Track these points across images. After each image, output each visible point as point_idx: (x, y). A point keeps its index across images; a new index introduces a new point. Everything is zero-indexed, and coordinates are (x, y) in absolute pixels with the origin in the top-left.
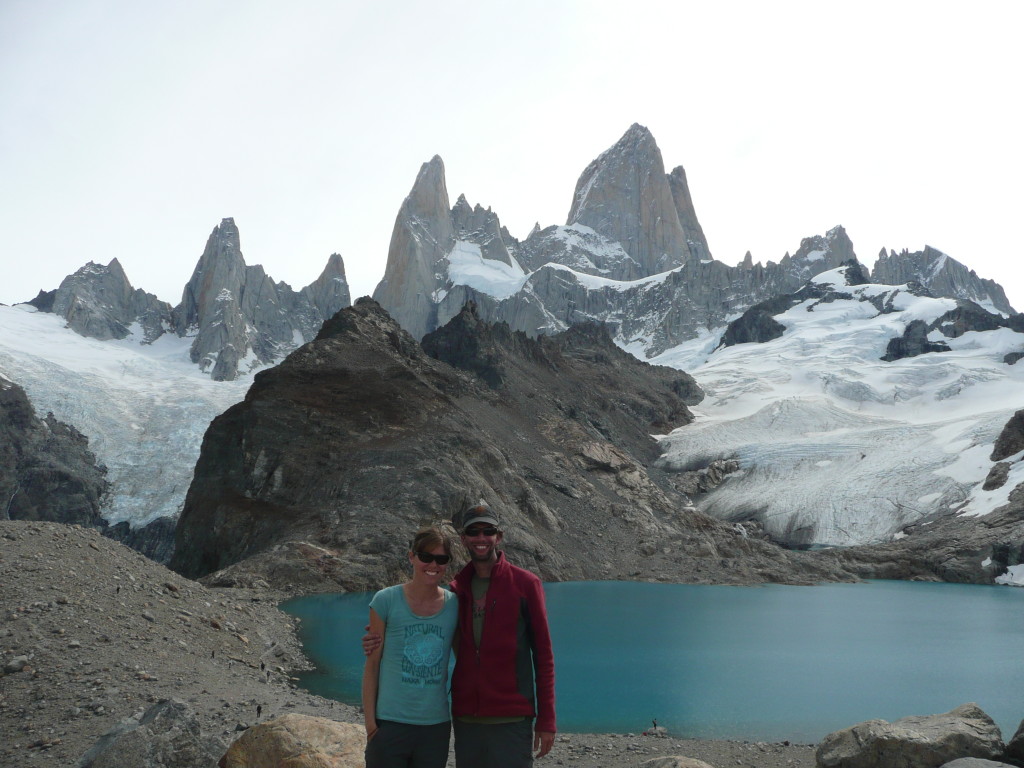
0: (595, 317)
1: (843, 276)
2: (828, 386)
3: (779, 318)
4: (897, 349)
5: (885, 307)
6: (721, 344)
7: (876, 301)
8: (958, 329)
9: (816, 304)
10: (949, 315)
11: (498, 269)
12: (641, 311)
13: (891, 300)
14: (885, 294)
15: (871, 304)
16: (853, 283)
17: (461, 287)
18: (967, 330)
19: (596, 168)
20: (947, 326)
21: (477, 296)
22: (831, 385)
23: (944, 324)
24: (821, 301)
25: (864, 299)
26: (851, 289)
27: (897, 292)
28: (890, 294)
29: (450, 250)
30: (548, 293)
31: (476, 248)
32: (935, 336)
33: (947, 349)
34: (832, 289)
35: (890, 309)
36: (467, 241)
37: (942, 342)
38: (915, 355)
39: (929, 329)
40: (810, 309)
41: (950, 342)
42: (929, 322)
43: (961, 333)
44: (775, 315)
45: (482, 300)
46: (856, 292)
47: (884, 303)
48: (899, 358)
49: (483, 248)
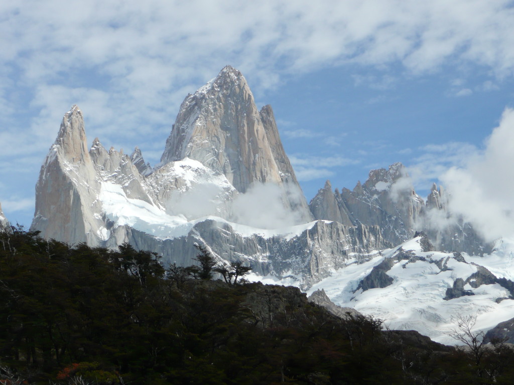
0: (251, 257)
1: (419, 244)
2: (422, 315)
3: (389, 273)
4: (451, 294)
5: (443, 268)
6: (358, 289)
7: (438, 263)
8: (477, 284)
9: (407, 263)
10: (473, 276)
11: (143, 207)
12: (287, 255)
13: (446, 263)
14: (442, 259)
15: (436, 265)
16: (425, 251)
17: (123, 227)
18: (481, 284)
19: (196, 104)
20: (473, 282)
21: (136, 234)
22: (423, 314)
23: (472, 280)
24: (409, 262)
25: (432, 262)
26: (424, 255)
27: (449, 258)
28: (445, 259)
29: (99, 191)
30: (213, 239)
31: (118, 188)
32: (467, 287)
33: (473, 294)
34: (414, 254)
35: (446, 269)
36: (109, 182)
37: (470, 291)
38: (458, 297)
39: (464, 283)
40: (404, 266)
41: (474, 290)
42: (465, 279)
43: (479, 286)
44: (387, 271)
45: (141, 237)
46: (427, 257)
47: (442, 265)
48: (452, 299)
49: (125, 188)
